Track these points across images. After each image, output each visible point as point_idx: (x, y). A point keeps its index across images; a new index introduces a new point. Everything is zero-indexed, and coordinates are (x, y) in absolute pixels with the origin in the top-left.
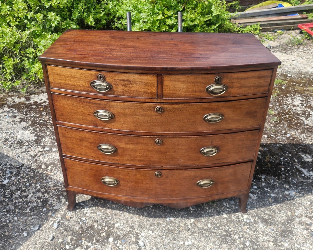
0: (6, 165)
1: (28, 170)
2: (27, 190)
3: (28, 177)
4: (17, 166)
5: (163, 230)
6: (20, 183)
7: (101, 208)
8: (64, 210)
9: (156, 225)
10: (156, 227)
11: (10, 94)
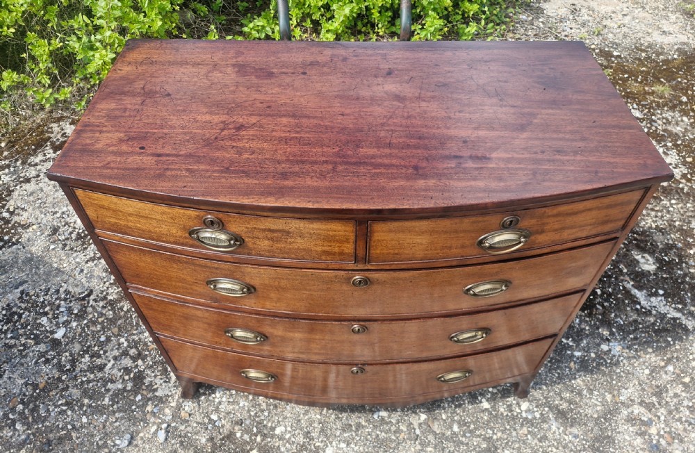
0: (58, 291)
1: (101, 304)
2: (101, 352)
3: (103, 321)
4: (79, 294)
5: (367, 440)
6: (88, 335)
7: (246, 394)
8: (176, 397)
9: (354, 429)
10: (354, 434)
11: (54, 115)
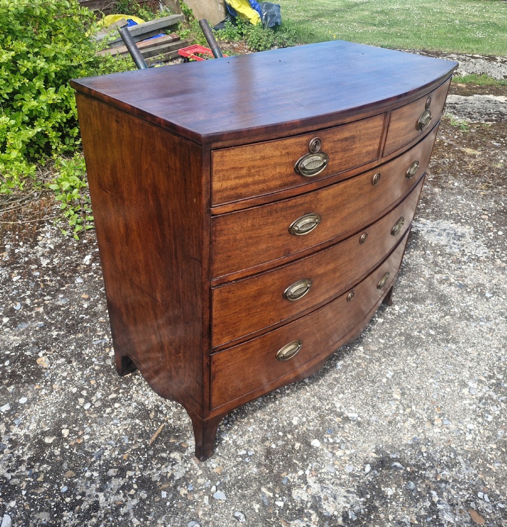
2: (79, 497)
6: (43, 498)
7: (246, 420)
10: (339, 385)
